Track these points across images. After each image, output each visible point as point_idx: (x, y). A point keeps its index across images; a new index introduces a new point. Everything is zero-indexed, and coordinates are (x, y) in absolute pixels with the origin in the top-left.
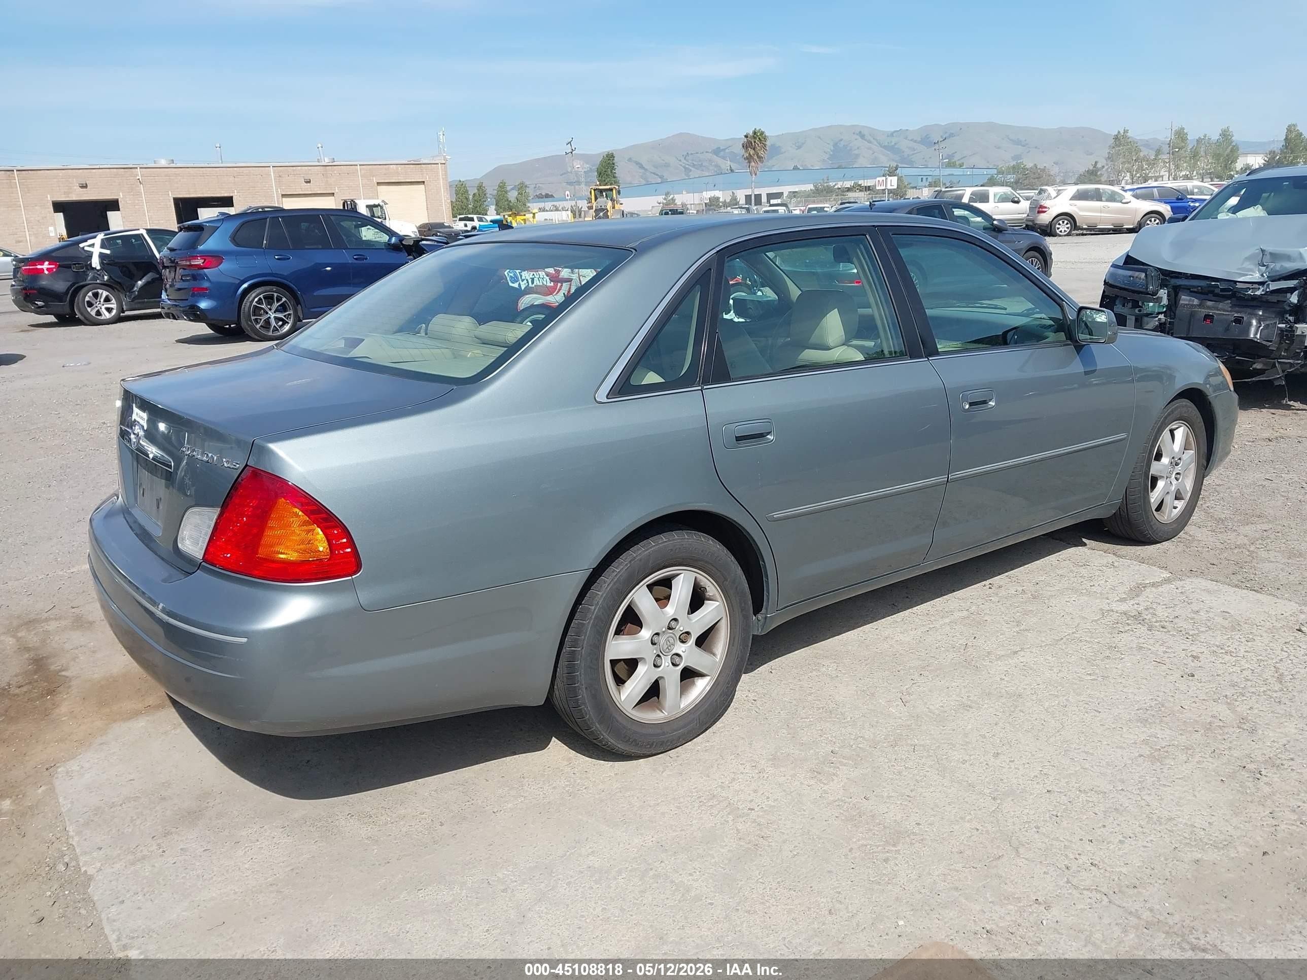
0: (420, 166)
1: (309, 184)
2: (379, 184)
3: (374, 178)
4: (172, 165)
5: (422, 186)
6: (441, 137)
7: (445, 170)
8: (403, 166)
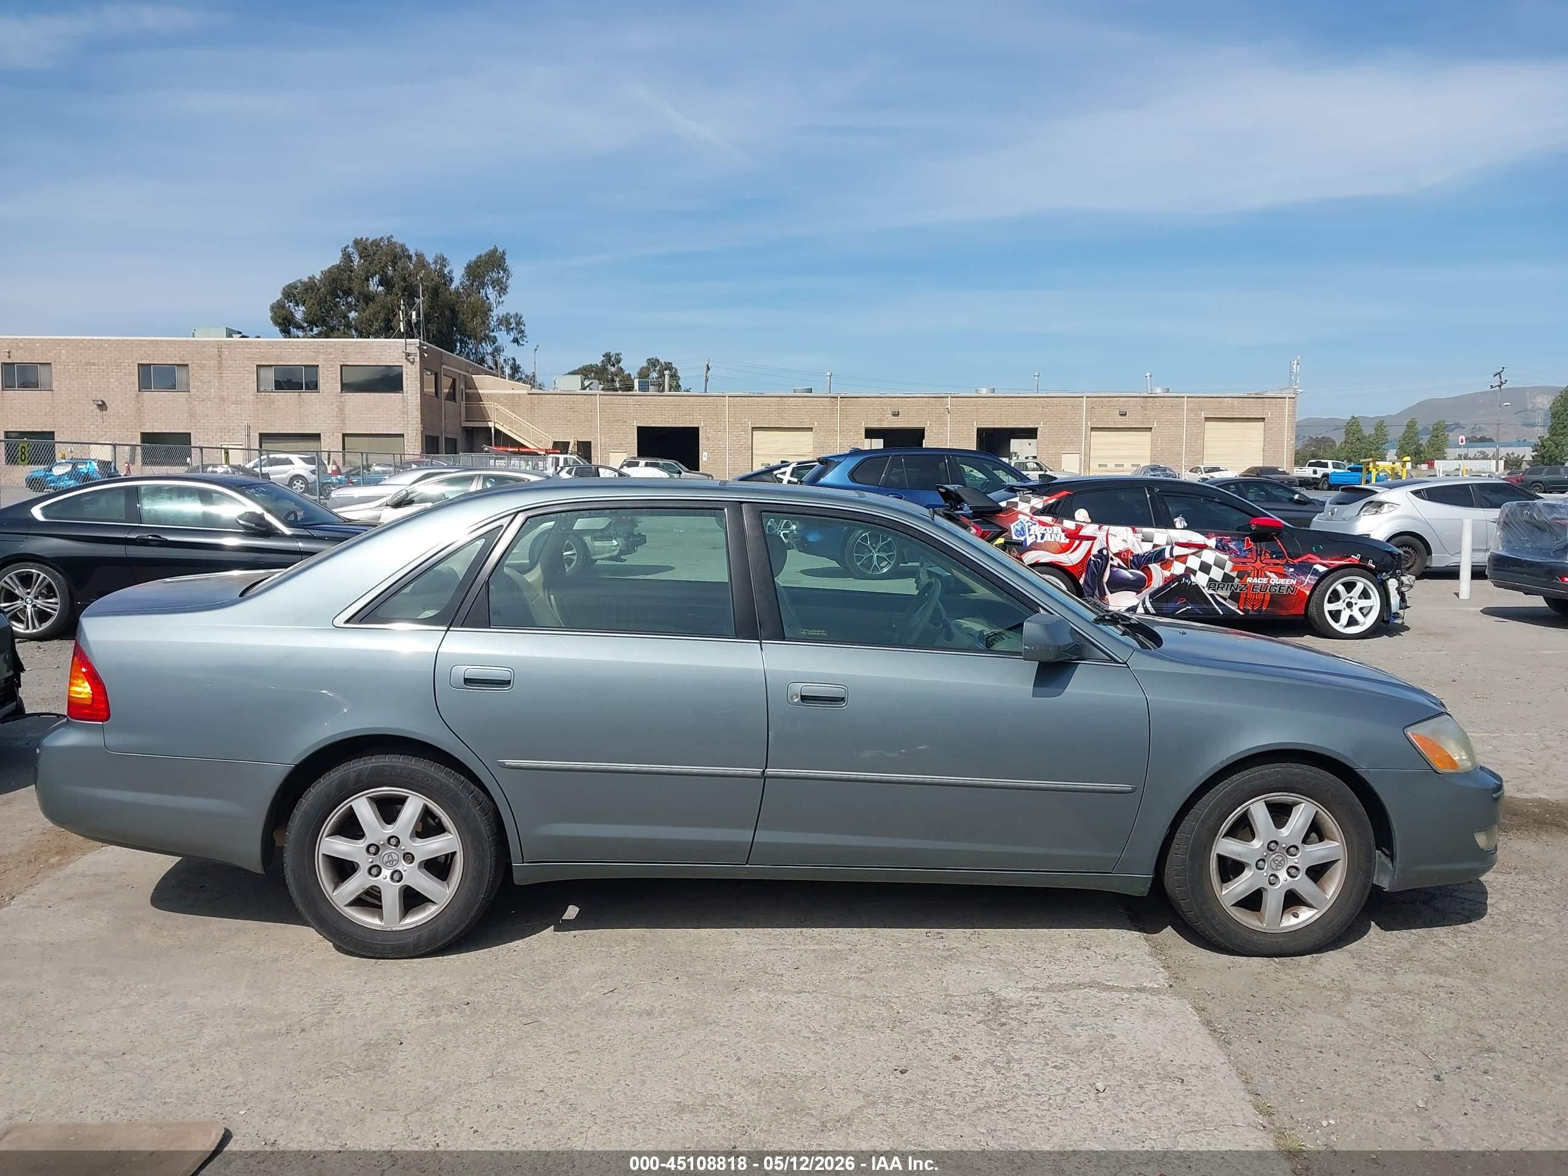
0: (1261, 400)
1: (1123, 417)
2: (1207, 419)
3: (1203, 413)
4: (993, 395)
5: (1261, 424)
6: (1295, 367)
7: (1294, 406)
8: (1241, 399)
